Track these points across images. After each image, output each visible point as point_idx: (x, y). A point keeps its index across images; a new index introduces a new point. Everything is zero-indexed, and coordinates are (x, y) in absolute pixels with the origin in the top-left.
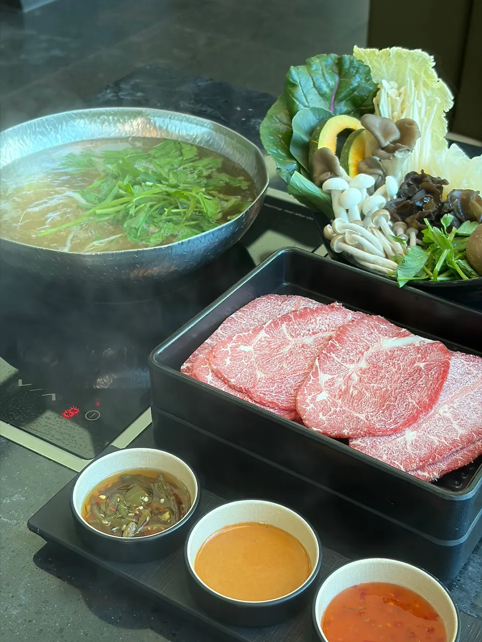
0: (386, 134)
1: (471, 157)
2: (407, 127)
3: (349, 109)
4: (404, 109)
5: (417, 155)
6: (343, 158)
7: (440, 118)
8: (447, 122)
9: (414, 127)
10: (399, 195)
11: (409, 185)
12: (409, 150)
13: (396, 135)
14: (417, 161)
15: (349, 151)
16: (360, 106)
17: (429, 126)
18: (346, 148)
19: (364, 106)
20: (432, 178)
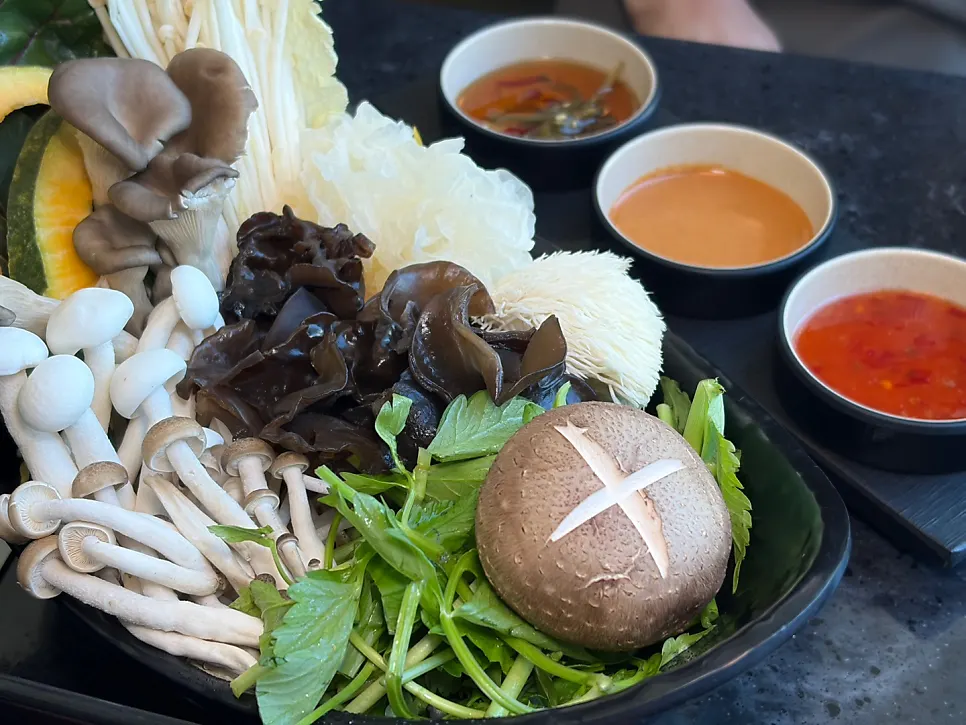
0: (147, 116)
1: (427, 142)
2: (207, 84)
3: (17, 34)
4: (190, 8)
5: (263, 148)
6: (16, 226)
7: (307, 22)
8: (329, 30)
9: (230, 79)
10: (227, 311)
11: (254, 264)
12: (225, 176)
13: (178, 114)
14: (266, 167)
15: (30, 198)
16: (52, 17)
17: (279, 49)
18: (19, 191)
19: (63, 17)
20: (322, 233)
